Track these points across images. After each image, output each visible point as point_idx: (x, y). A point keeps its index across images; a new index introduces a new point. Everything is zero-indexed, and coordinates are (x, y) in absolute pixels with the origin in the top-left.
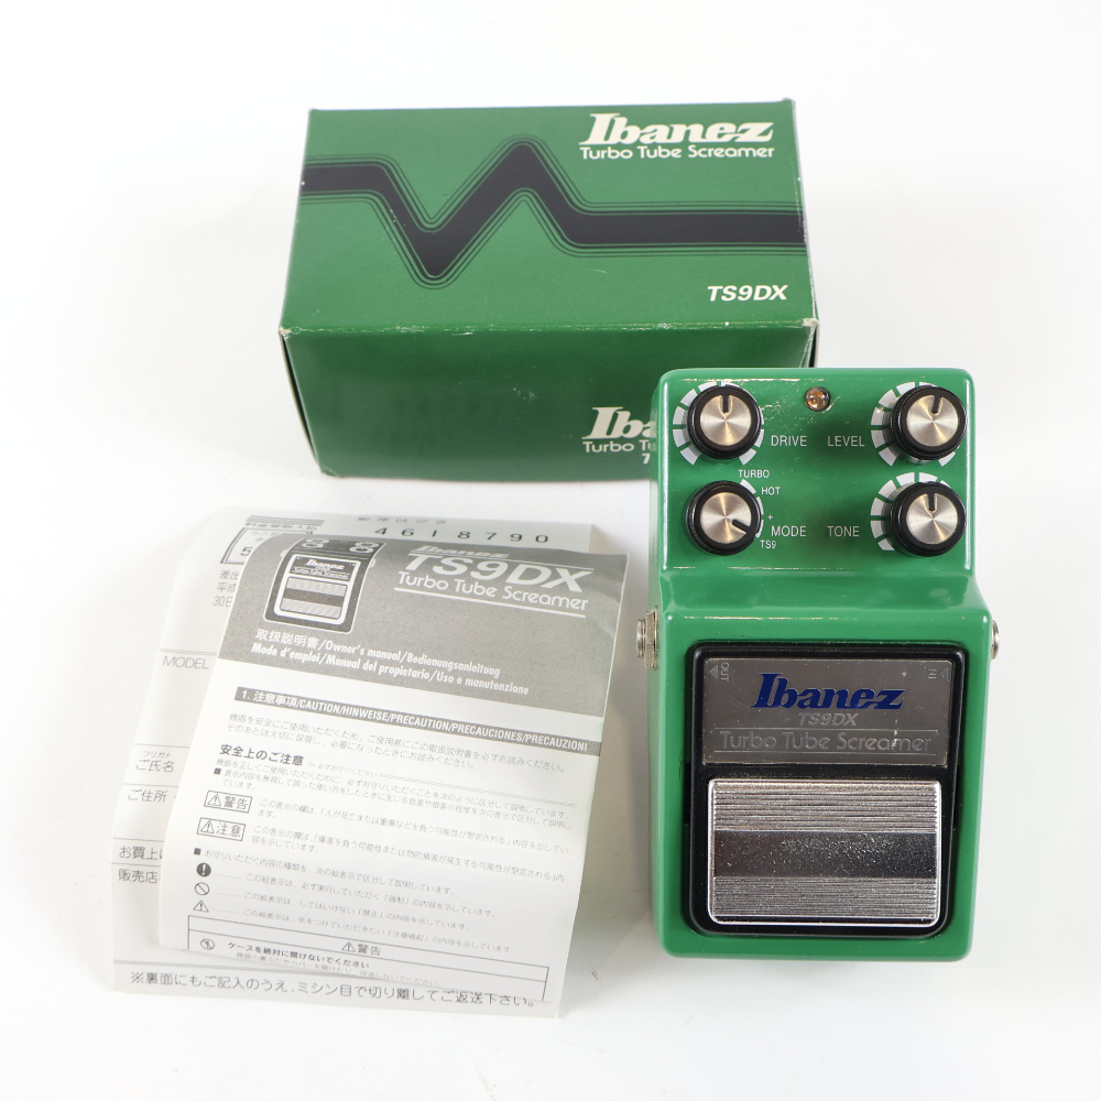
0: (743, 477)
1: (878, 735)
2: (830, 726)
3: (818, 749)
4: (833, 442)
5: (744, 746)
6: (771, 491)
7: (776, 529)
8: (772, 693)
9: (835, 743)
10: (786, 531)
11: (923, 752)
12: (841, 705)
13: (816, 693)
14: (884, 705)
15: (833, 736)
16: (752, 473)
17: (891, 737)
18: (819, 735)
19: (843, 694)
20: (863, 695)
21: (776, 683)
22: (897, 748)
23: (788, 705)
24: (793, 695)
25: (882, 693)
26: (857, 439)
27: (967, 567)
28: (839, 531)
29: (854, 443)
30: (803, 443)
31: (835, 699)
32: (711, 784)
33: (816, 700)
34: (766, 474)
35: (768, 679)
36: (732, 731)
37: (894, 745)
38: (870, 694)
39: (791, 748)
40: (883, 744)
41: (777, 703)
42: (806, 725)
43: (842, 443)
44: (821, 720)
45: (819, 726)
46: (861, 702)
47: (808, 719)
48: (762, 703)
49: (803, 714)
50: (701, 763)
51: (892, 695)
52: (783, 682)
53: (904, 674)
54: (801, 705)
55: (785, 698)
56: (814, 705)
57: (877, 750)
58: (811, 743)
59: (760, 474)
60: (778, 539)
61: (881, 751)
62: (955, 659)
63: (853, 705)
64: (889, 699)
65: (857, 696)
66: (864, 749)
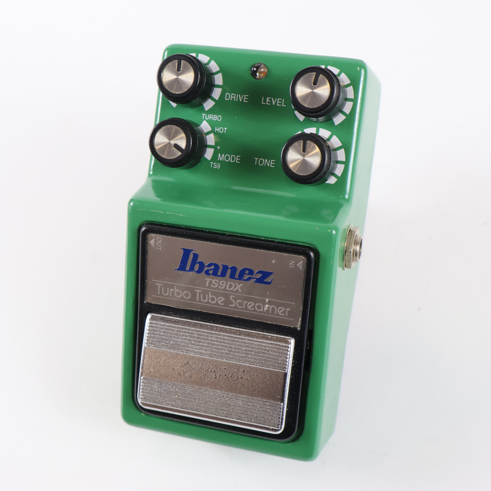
0: (205, 119)
1: (256, 301)
2: (225, 289)
3: (217, 304)
4: (265, 101)
5: (171, 295)
6: (221, 130)
7: (221, 156)
8: (188, 261)
9: (227, 302)
10: (227, 158)
11: (285, 316)
12: (232, 276)
13: (217, 266)
14: (260, 281)
15: (226, 296)
16: (211, 117)
17: (265, 304)
18: (217, 295)
19: (234, 269)
20: (247, 272)
21: (191, 256)
22: (268, 311)
23: (199, 272)
24: (202, 265)
25: (259, 272)
26: (282, 101)
27: (347, 197)
28: (261, 162)
29: (279, 104)
30: (246, 100)
31: (229, 271)
32: (149, 316)
33: (217, 271)
34: (219, 118)
35: (187, 252)
36: (163, 284)
37: (266, 309)
38: (251, 272)
39: (200, 301)
40: (259, 307)
41: (192, 269)
42: (209, 286)
43: (271, 102)
44: (219, 285)
45: (217, 288)
46: (246, 277)
47: (211, 283)
48: (182, 267)
49: (208, 279)
50: (144, 302)
51: (266, 274)
52: (196, 256)
53: (273, 261)
54: (207, 273)
55: (197, 267)
56: (215, 274)
57: (255, 310)
58: (213, 299)
59: (215, 118)
60: (222, 163)
61: (257, 312)
62: (308, 256)
63: (241, 277)
64: (264, 277)
65: (243, 272)
66: (246, 309)
